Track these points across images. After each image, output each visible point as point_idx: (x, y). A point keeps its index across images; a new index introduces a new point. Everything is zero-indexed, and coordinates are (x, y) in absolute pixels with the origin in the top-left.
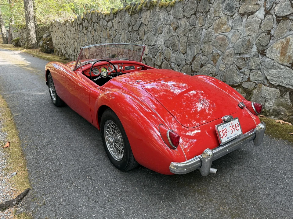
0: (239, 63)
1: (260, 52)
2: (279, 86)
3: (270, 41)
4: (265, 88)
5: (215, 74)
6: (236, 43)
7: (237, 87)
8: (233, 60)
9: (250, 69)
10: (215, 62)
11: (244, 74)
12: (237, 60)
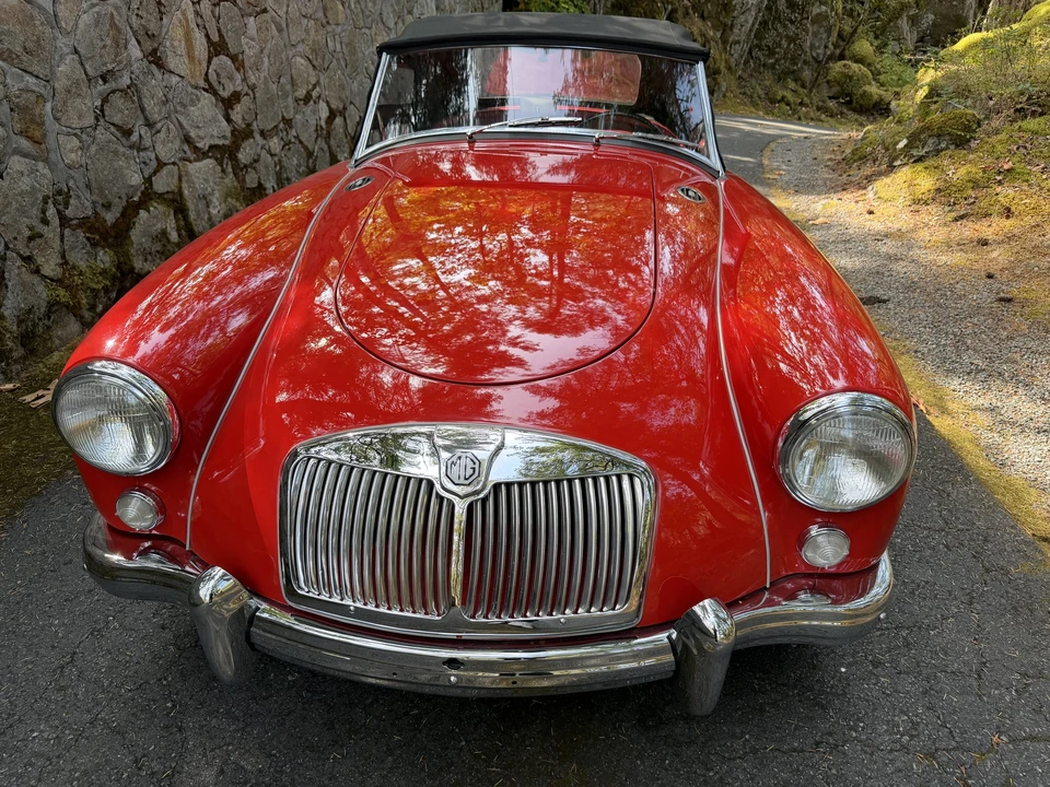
0: (121, 111)
1: (151, 59)
2: (211, 147)
3: (161, 19)
4: (194, 168)
5: (59, 192)
6: (79, 32)
7: (143, 203)
8: (90, 104)
9: (149, 124)
10: (37, 134)
11: (140, 148)
12: (105, 100)
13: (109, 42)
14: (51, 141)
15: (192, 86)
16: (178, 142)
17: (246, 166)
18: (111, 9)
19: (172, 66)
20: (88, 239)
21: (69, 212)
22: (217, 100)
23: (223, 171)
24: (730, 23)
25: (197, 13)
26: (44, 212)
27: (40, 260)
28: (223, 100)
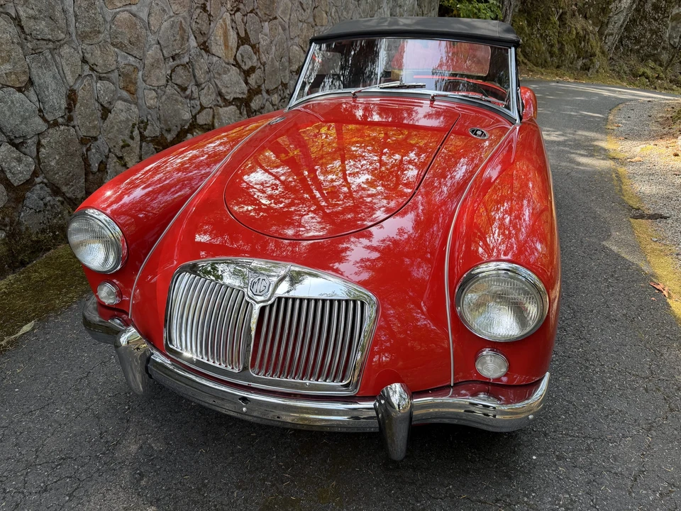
0: (182, 77)
1: (202, 47)
2: (234, 99)
3: (210, 24)
4: (222, 111)
5: (142, 122)
6: (161, 32)
7: (190, 130)
8: (164, 73)
9: (198, 85)
10: (132, 89)
11: (191, 98)
12: (173, 71)
13: (178, 38)
14: (140, 92)
15: (226, 63)
16: (214, 96)
17: (255, 111)
18: (181, 19)
19: (214, 51)
20: (156, 149)
21: (146, 133)
22: (240, 71)
23: (241, 113)
24: (606, 21)
25: (232, 20)
26: (132, 132)
27: (127, 159)
28: (244, 71)
